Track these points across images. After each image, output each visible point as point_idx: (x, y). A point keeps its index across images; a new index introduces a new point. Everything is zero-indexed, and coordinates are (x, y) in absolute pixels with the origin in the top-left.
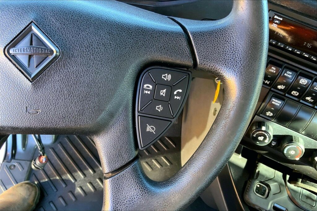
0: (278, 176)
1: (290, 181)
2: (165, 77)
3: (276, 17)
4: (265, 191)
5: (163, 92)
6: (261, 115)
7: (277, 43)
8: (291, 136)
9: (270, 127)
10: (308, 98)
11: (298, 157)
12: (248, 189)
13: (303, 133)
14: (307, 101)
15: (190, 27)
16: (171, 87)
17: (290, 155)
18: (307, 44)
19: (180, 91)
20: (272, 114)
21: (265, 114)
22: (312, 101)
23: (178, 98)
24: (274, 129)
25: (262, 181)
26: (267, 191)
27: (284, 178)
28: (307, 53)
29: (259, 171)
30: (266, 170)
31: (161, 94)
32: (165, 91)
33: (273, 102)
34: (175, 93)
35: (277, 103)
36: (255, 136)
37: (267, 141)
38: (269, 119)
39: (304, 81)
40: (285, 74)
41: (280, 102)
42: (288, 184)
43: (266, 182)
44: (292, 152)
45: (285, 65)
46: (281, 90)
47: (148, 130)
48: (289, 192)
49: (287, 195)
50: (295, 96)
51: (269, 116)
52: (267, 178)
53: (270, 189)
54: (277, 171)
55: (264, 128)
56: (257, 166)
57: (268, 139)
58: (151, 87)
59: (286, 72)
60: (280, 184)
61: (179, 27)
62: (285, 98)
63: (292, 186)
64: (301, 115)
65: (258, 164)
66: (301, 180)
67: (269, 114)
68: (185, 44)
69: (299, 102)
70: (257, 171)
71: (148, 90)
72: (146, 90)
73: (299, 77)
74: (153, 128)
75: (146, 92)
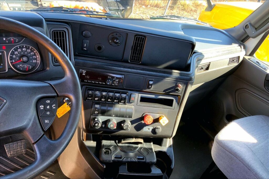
0: (113, 143)
1: (119, 143)
2: (47, 102)
3: (83, 71)
4: (109, 152)
5: (48, 107)
6: (93, 115)
7: (88, 81)
8: (109, 119)
9: (99, 119)
10: (109, 100)
11: (114, 127)
12: (100, 154)
13: (114, 116)
14: (109, 101)
15: (52, 83)
16: (50, 105)
17: (111, 127)
18: (99, 79)
19: (55, 105)
20: (97, 112)
21: (95, 114)
22: (111, 101)
23: (54, 108)
24: (101, 119)
25: (106, 148)
26: (110, 152)
27: (116, 142)
28: (101, 82)
29: (103, 144)
30: (106, 142)
31: (48, 108)
32: (49, 106)
33: (96, 107)
34: (53, 106)
35: (97, 106)
36: (93, 125)
37: (100, 125)
38: (97, 115)
39: (104, 94)
40: (96, 93)
41: (99, 106)
42: (118, 144)
43: (108, 148)
44: (112, 126)
45: (95, 89)
46: (97, 100)
47: (46, 122)
48: (120, 148)
49: (119, 150)
50: (103, 101)
51: (96, 114)
52: (108, 146)
53: (111, 150)
54: (111, 141)
55: (96, 120)
56: (102, 142)
57: (99, 124)
58: (43, 106)
59: (96, 92)
60: (115, 146)
61: (48, 84)
62: (100, 103)
63: (120, 145)
64: (109, 108)
65: (102, 141)
66: (123, 140)
67: (96, 112)
68: (52, 89)
69: (106, 103)
70: (102, 144)
71: (42, 108)
72: (41, 108)
73: (102, 92)
74: (48, 121)
75: (42, 109)
